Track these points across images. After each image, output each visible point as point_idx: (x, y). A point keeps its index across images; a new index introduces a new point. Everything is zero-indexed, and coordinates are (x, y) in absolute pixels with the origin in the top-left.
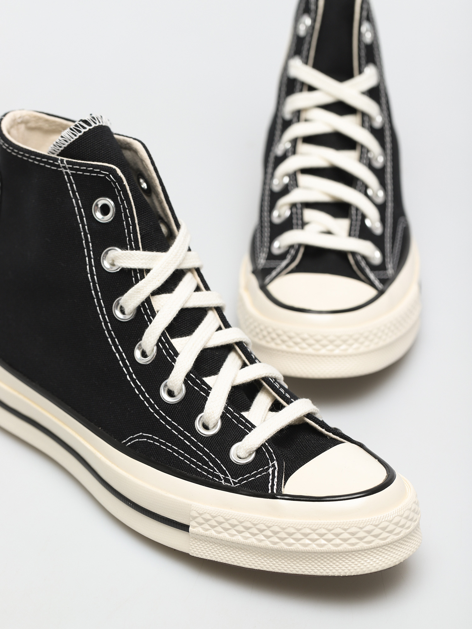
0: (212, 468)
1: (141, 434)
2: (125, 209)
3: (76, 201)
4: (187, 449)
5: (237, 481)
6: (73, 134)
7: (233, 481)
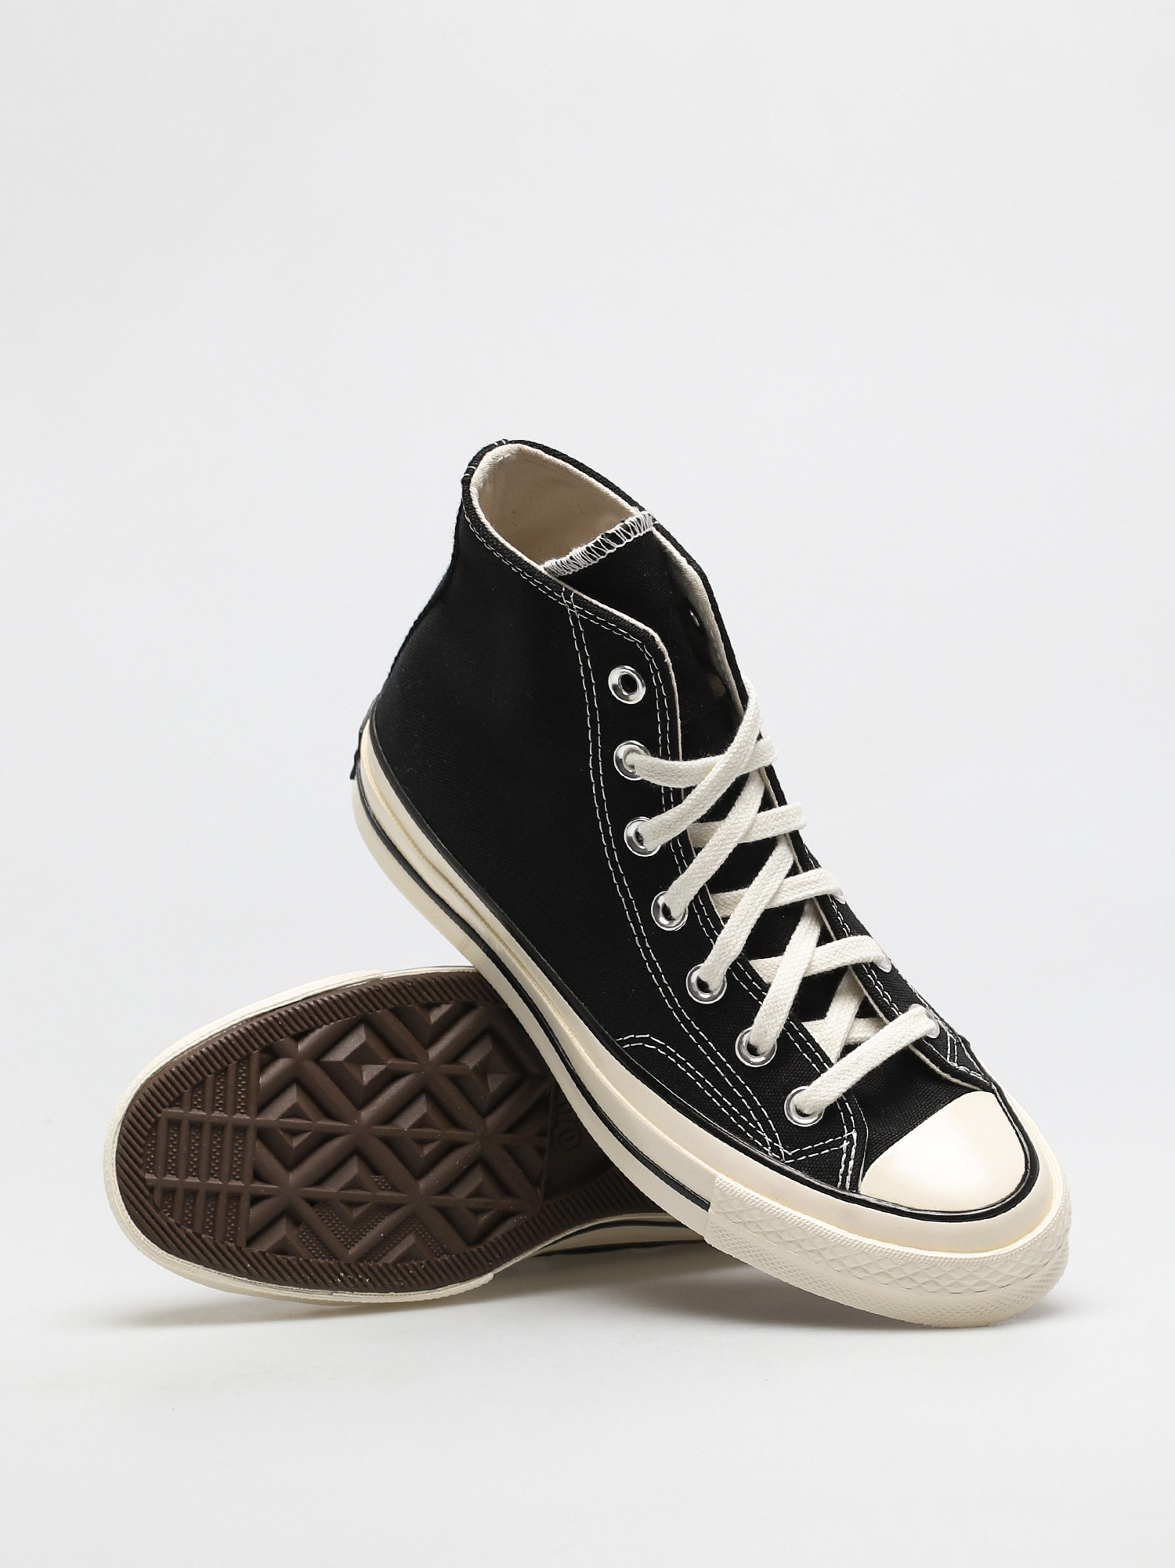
0: (755, 1123)
1: (648, 1036)
2: (662, 697)
3: (584, 660)
4: (719, 1083)
5: (790, 1154)
6: (590, 556)
7: (785, 1153)
